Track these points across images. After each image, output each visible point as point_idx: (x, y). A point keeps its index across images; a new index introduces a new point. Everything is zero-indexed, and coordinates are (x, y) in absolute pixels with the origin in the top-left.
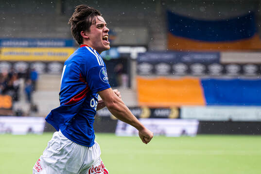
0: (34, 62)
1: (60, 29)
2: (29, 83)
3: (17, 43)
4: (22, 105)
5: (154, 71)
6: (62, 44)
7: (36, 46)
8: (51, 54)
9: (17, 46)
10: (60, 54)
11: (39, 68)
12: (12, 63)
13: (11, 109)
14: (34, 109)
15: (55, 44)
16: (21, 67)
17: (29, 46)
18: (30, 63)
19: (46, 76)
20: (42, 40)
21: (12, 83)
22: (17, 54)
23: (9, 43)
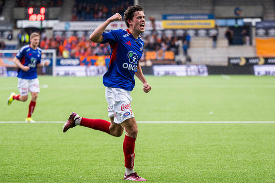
0: (189, 29)
1: (204, 8)
2: (186, 43)
3: (177, 17)
4: (181, 57)
5: (267, 34)
6: (206, 17)
7: (189, 19)
8: (200, 24)
9: (178, 19)
10: (205, 24)
11: (191, 33)
12: (174, 30)
13: (174, 60)
14: (189, 60)
15: (202, 17)
16: (180, 33)
17: (185, 19)
18: (185, 30)
19: (196, 38)
20: (193, 15)
21: (174, 43)
22: (178, 24)
23: (172, 17)
